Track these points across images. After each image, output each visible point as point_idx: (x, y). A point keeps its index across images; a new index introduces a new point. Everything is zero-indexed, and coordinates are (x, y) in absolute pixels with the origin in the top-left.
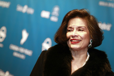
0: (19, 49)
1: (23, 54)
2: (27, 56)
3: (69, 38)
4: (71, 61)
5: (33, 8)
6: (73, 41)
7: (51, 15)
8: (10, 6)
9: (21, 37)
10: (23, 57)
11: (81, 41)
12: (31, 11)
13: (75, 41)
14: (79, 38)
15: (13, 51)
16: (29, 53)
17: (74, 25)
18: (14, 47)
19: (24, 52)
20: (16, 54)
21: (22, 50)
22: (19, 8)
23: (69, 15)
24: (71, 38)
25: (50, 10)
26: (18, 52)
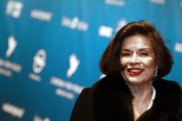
0: (65, 84)
3: (126, 66)
4: (132, 101)
6: (133, 71)
8: (52, 18)
11: (144, 70)
13: (136, 71)
14: (142, 66)
15: (56, 87)
17: (133, 47)
18: (57, 82)
22: (66, 22)
23: (124, 31)
24: (129, 67)
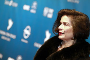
1: (9, 37)
2: (12, 39)
5: (17, 2)
7: (30, 9)
9: (8, 25)
10: (8, 40)
12: (16, 5)
16: (13, 37)
19: (9, 36)
20: (3, 38)
21: (8, 34)
25: (30, 5)
26: (5, 36)
